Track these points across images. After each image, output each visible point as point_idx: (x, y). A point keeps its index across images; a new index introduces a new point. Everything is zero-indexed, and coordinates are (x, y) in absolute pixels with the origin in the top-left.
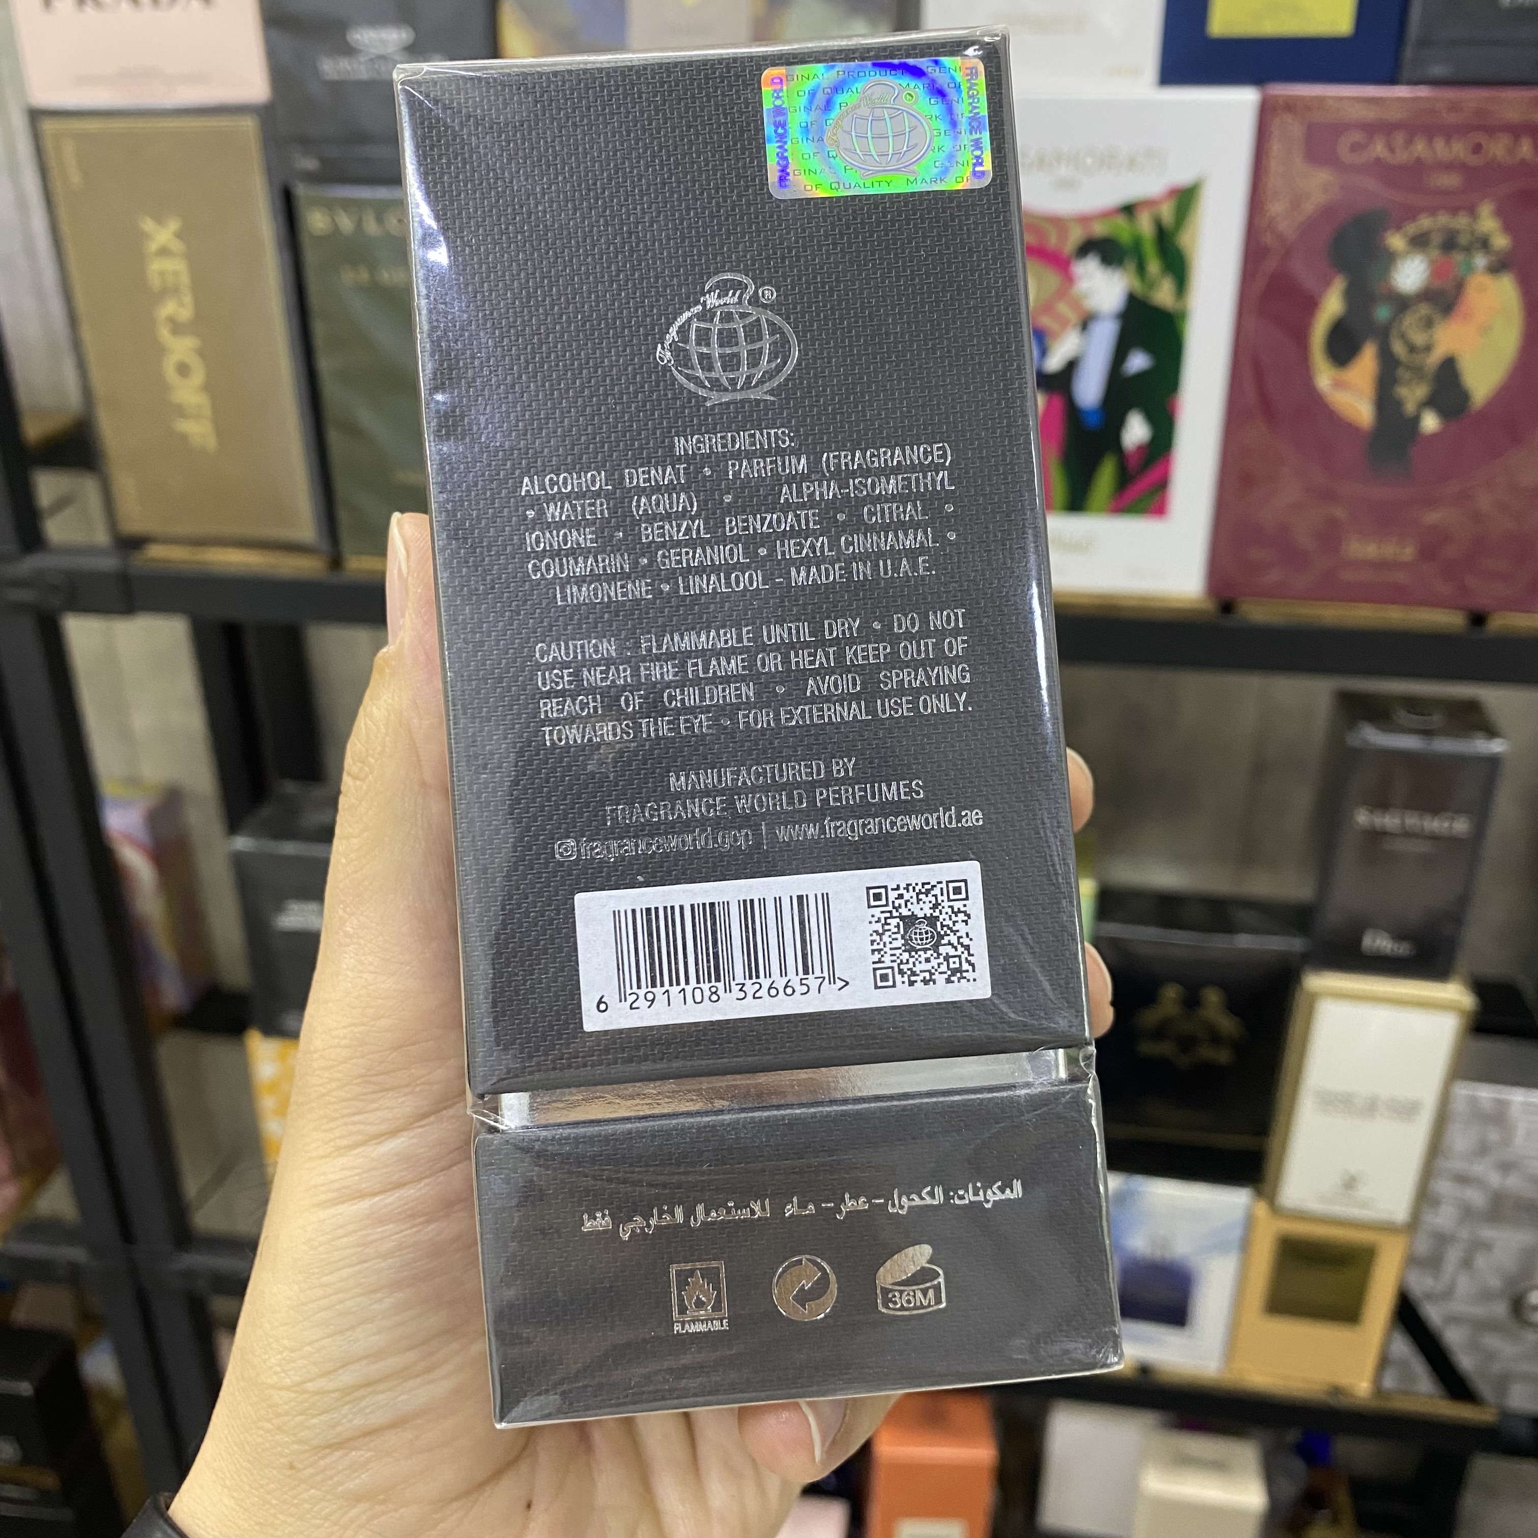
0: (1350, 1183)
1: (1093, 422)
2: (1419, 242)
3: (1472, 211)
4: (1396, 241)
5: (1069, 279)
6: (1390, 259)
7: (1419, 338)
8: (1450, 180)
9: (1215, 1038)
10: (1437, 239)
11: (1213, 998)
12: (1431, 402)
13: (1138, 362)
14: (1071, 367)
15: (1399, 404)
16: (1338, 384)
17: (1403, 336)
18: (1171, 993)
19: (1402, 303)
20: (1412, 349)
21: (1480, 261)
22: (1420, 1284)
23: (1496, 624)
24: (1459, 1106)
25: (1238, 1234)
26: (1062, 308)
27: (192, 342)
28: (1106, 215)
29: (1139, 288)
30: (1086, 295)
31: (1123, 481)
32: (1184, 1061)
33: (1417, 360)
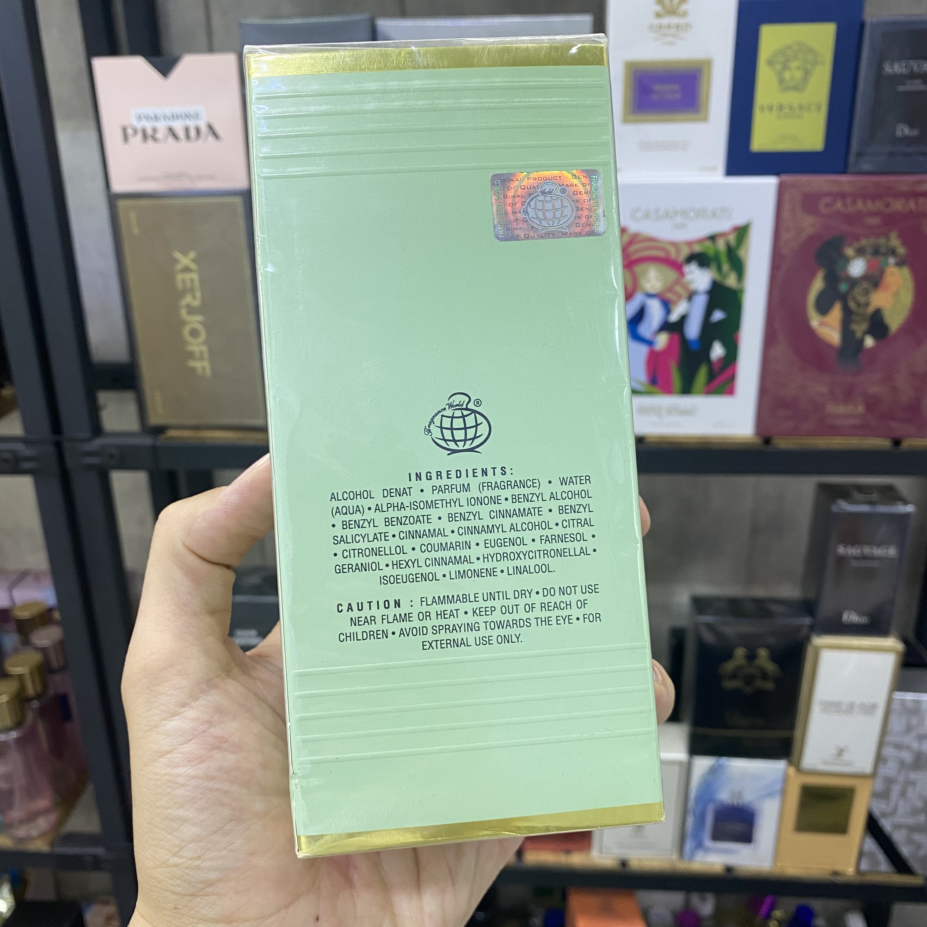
0: (841, 752)
1: (695, 347)
2: (860, 252)
3: (887, 236)
4: (849, 252)
5: (682, 274)
6: (847, 260)
7: (862, 299)
8: (875, 221)
9: (765, 676)
10: (869, 250)
11: (763, 653)
12: (870, 331)
13: (718, 316)
14: (683, 319)
15: (853, 333)
16: (822, 324)
17: (854, 298)
18: (740, 652)
19: (853, 282)
20: (859, 305)
21: (892, 261)
22: (878, 808)
23: (907, 444)
24: (895, 706)
25: (779, 786)
26: (678, 289)
27: (199, 318)
28: (701, 241)
29: (718, 278)
30: (691, 282)
31: (712, 377)
32: (748, 690)
33: (862, 310)
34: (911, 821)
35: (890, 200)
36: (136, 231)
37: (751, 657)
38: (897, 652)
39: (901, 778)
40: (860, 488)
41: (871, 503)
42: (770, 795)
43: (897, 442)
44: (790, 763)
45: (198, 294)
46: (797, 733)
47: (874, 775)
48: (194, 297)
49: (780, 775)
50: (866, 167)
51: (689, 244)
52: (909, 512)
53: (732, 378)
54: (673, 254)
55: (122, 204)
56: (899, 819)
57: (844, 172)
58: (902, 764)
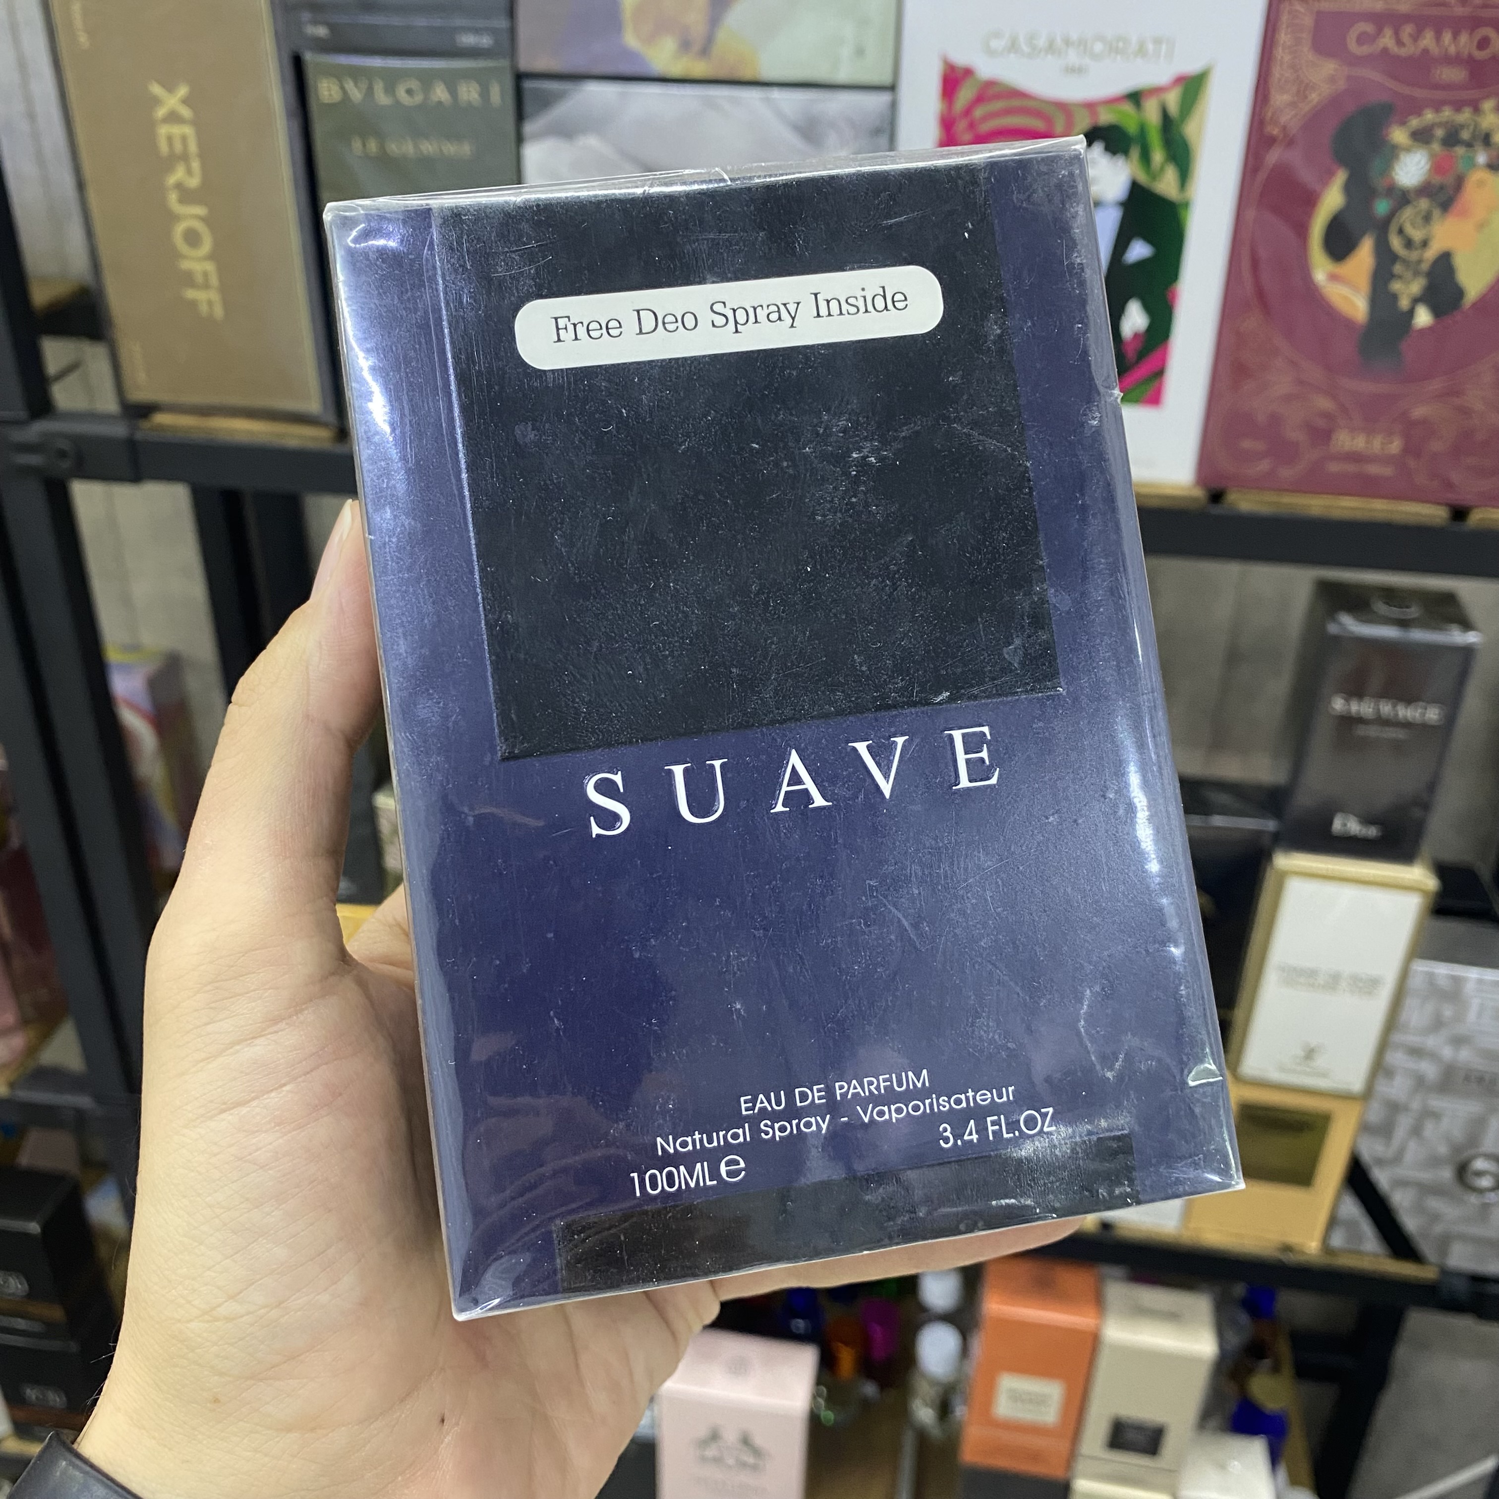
0: (1310, 1054)
2: (1421, 137)
3: (1476, 106)
4: (1399, 135)
6: (1392, 153)
8: (1454, 75)
10: (1440, 133)
12: (1425, 298)
13: (1138, 251)
15: (1395, 297)
16: (1333, 277)
17: (1401, 231)
19: (1403, 198)
20: (1409, 244)
21: (1481, 158)
22: (1369, 1151)
23: (1478, 517)
27: (200, 210)
28: (1112, 102)
29: (1142, 178)
31: (1121, 369)
33: (1414, 255)
34: (1425, 1176)
35: (1490, 33)
38: (1426, 893)
39: (1416, 1105)
40: (1390, 595)
41: (1403, 624)
43: (1459, 514)
45: (196, 165)
46: (1240, 1012)
47: (1368, 1094)
48: (189, 172)
51: (1091, 106)
52: (1473, 644)
54: (1059, 125)
56: (1404, 1171)
58: (1420, 1083)
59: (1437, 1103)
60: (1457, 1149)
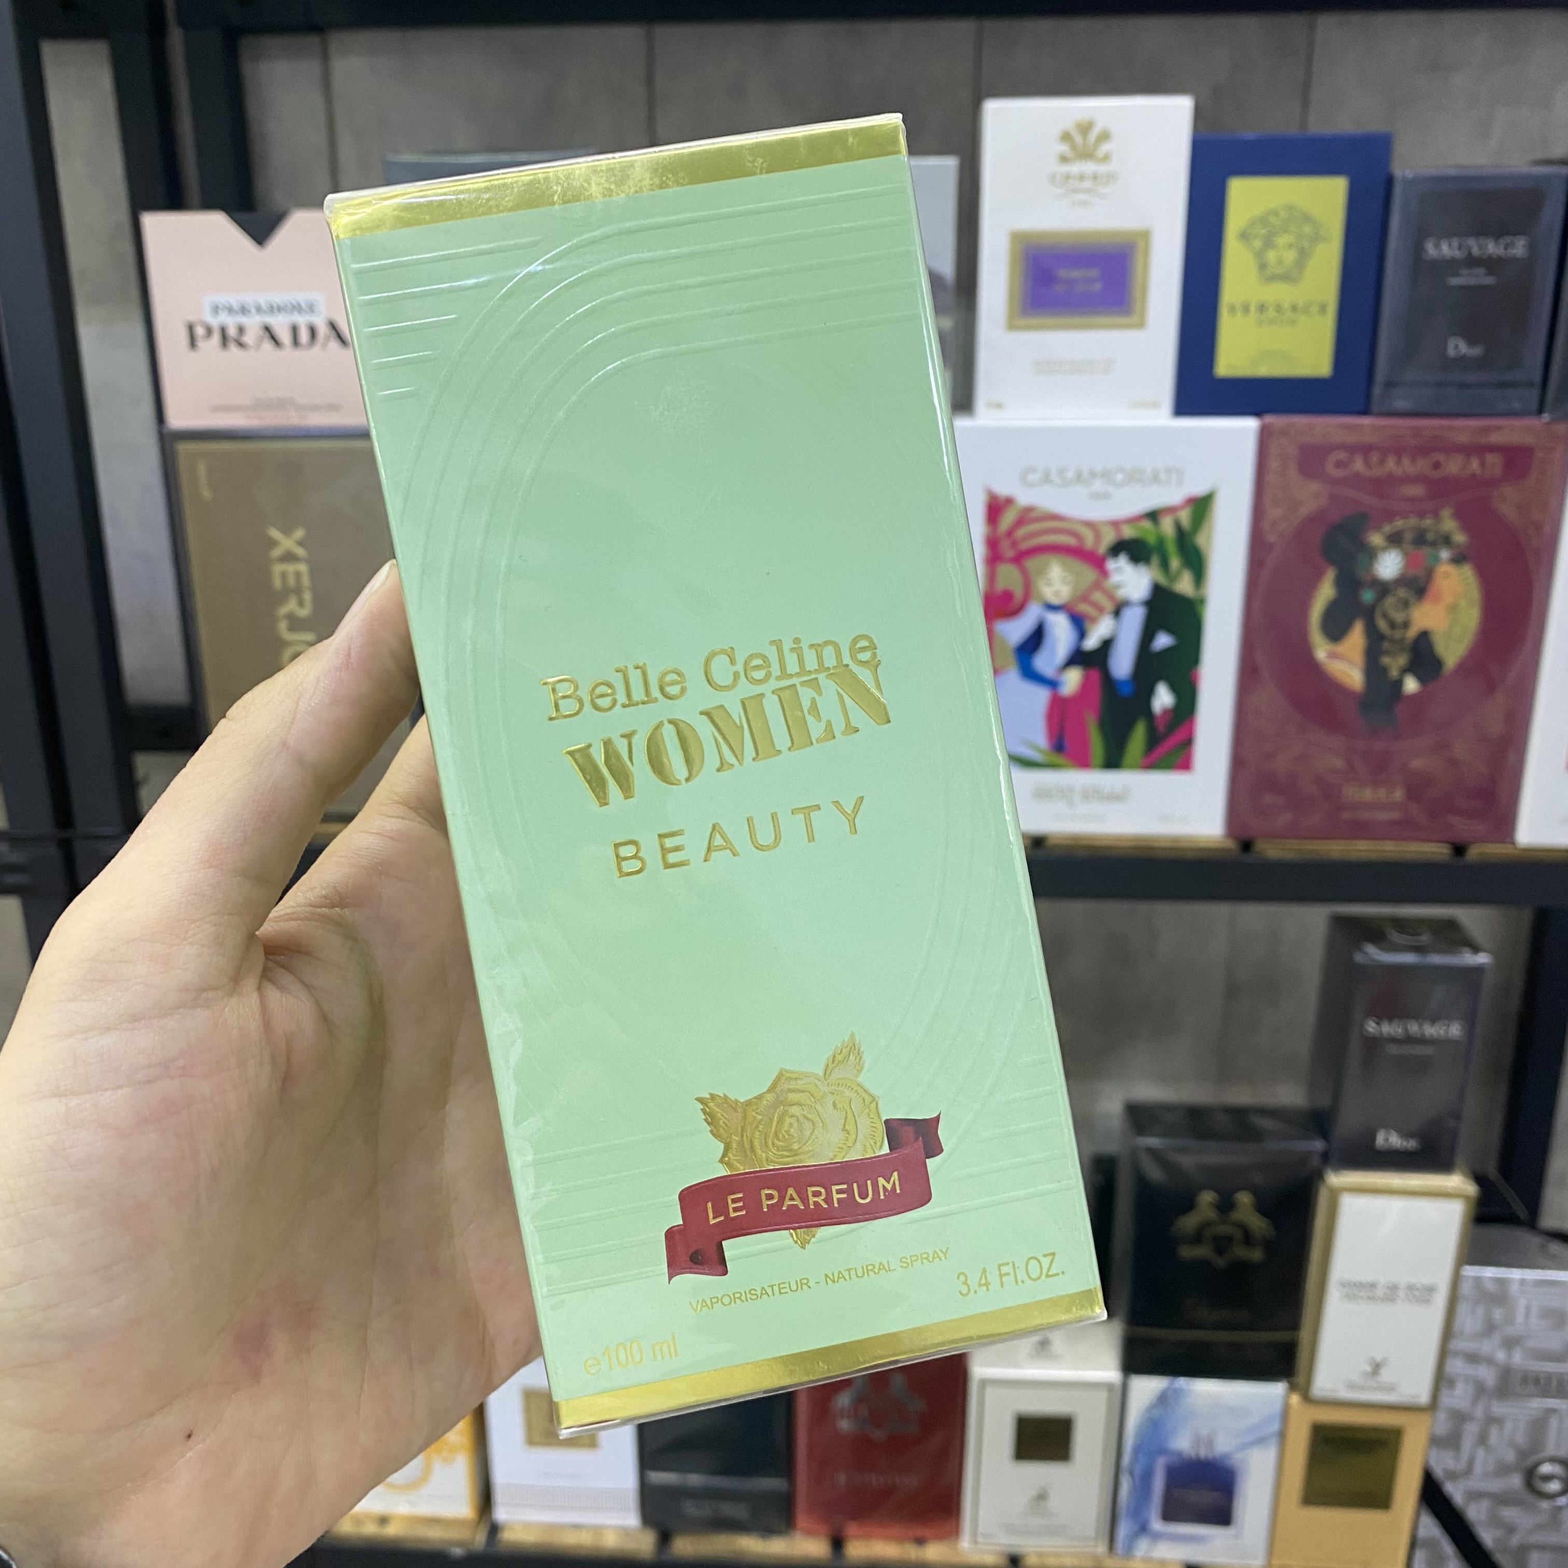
0: (1377, 1368)
1: (1127, 691)
2: (1395, 540)
3: (1436, 514)
4: (1376, 539)
5: (1104, 573)
6: (1372, 554)
7: (1399, 617)
8: (1417, 491)
9: (1248, 1238)
10: (1408, 537)
11: (1244, 1199)
12: (1412, 668)
13: (1163, 641)
14: (1107, 645)
15: (1385, 670)
16: (1333, 655)
17: (1385, 616)
18: (1207, 1198)
19: (1384, 588)
20: (1393, 625)
21: (1445, 554)
22: (1442, 1463)
23: (1474, 852)
24: (1466, 1288)
25: (1275, 1427)
26: (1098, 596)
27: (308, 637)
28: (1132, 521)
29: (1163, 581)
30: (1118, 586)
31: (1154, 741)
32: (1221, 1263)
33: (1398, 634)
34: (1496, 1486)
35: (1441, 457)
36: (206, 493)
37: (1226, 1206)
38: (1466, 1198)
39: (1479, 1412)
40: (1401, 924)
41: (1418, 949)
42: (1260, 1441)
43: (1459, 850)
44: (1293, 1387)
45: (308, 596)
46: (1304, 1335)
47: (1433, 1406)
48: (301, 604)
49: (1278, 1407)
50: (1400, 404)
51: (1115, 524)
52: (1484, 964)
53: (1188, 742)
54: (1089, 541)
55: (183, 448)
56: (1475, 1483)
57: (1365, 411)
58: (1480, 1389)
59: (1498, 1408)
60: (1523, 1454)
